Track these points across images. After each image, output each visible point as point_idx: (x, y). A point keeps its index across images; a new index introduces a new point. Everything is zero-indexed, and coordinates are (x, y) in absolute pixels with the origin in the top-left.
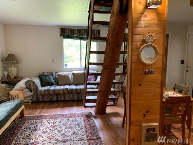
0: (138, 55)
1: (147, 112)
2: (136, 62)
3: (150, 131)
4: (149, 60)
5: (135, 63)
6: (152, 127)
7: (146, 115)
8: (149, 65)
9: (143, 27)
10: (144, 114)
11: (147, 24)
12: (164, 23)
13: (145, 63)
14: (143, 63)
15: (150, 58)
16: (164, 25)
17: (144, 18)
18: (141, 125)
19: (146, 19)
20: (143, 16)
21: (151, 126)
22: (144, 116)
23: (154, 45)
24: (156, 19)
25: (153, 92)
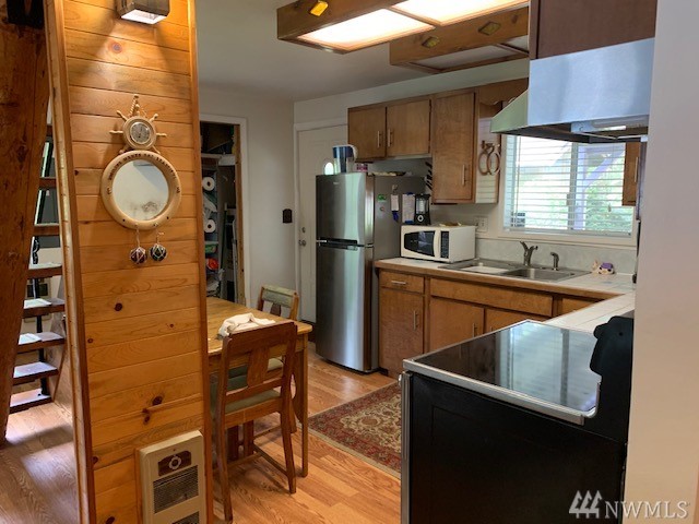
0: (100, 194)
1: (157, 401)
2: (95, 222)
3: (170, 466)
4: (146, 210)
5: (88, 226)
6: (177, 452)
7: (155, 411)
8: (147, 231)
9: (113, 86)
10: (145, 411)
11: (126, 78)
12: (189, 81)
13: (130, 223)
14: (123, 223)
15: (150, 204)
16: (190, 89)
17: (111, 53)
18: (135, 455)
19: (121, 57)
20: (106, 44)
21: (174, 448)
22: (147, 420)
23: (161, 157)
24: (158, 62)
25: (172, 325)
